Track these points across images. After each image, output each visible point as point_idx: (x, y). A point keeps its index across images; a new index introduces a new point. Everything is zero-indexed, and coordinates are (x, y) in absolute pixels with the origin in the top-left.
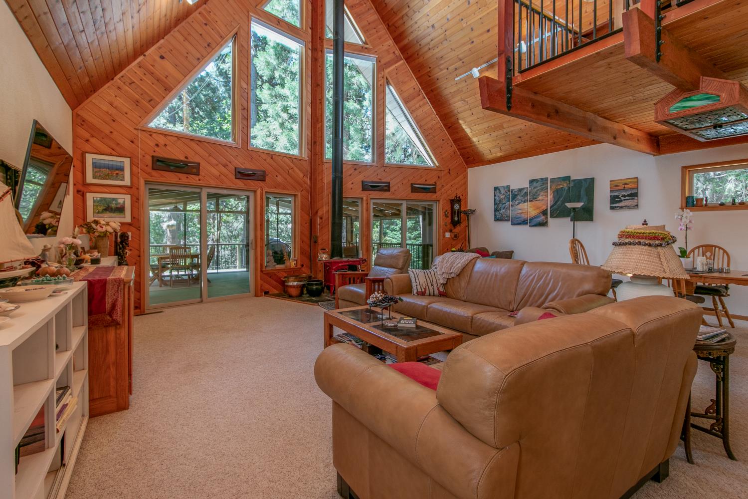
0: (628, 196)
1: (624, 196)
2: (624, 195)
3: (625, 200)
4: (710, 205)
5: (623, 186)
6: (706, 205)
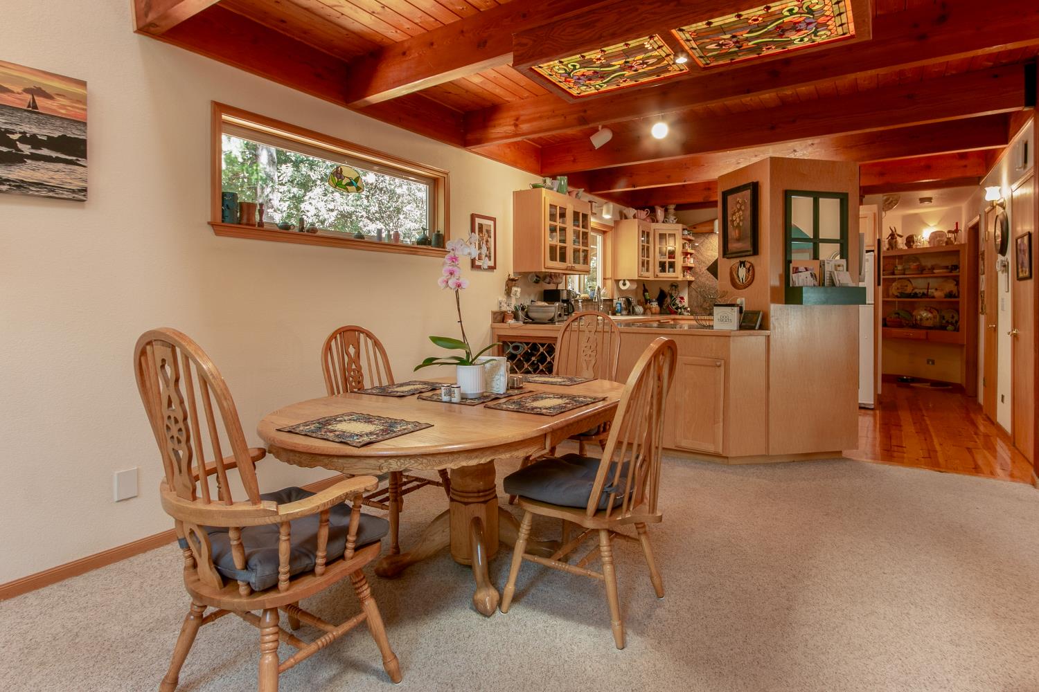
0: (52, 143)
1: (33, 141)
2: (34, 136)
3: (34, 157)
4: (266, 227)
5: (29, 97)
6: (261, 224)
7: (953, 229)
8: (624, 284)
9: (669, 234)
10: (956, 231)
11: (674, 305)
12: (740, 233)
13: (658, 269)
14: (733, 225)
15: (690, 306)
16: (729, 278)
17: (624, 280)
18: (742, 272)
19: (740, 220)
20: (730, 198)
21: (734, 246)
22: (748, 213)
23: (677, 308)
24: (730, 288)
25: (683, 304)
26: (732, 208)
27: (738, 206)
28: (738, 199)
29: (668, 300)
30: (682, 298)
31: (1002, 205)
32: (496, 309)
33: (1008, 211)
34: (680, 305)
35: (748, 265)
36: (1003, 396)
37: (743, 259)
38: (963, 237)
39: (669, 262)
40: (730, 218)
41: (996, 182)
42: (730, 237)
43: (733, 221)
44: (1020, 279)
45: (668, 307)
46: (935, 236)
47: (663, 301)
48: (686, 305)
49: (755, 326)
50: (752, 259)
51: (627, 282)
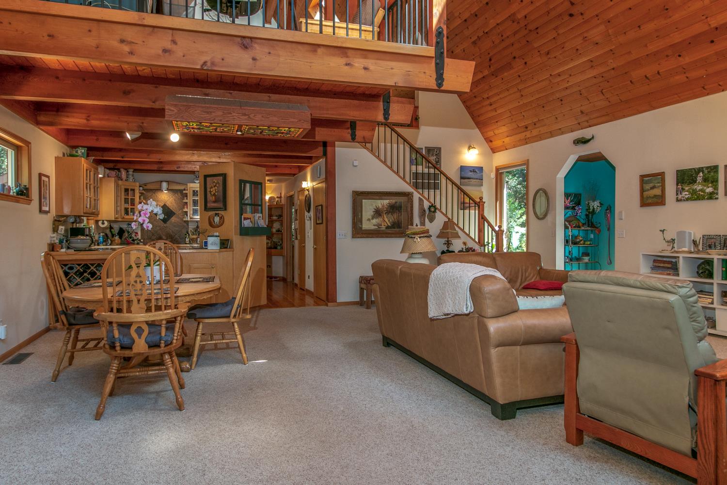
7: (279, 196)
8: (103, 223)
9: (131, 189)
10: (280, 197)
11: (130, 238)
12: (215, 198)
13: (123, 212)
14: (211, 193)
15: (142, 239)
16: (208, 222)
17: (103, 221)
18: (217, 219)
19: (216, 192)
20: (208, 179)
21: (210, 205)
22: (221, 188)
23: (134, 240)
24: (209, 227)
25: (138, 237)
26: (210, 184)
27: (214, 184)
28: (214, 180)
29: (126, 234)
30: (137, 233)
31: (308, 190)
32: (49, 242)
33: (311, 193)
34: (135, 238)
35: (220, 216)
36: (309, 276)
37: (217, 212)
38: (283, 201)
39: (131, 209)
40: (208, 190)
41: (305, 180)
42: (208, 200)
43: (210, 192)
44: (317, 224)
45: (126, 239)
46: (271, 198)
47: (122, 235)
48: (140, 238)
49: (227, 247)
50: (222, 213)
51: (106, 222)
